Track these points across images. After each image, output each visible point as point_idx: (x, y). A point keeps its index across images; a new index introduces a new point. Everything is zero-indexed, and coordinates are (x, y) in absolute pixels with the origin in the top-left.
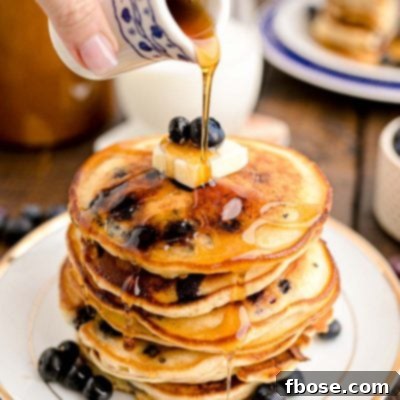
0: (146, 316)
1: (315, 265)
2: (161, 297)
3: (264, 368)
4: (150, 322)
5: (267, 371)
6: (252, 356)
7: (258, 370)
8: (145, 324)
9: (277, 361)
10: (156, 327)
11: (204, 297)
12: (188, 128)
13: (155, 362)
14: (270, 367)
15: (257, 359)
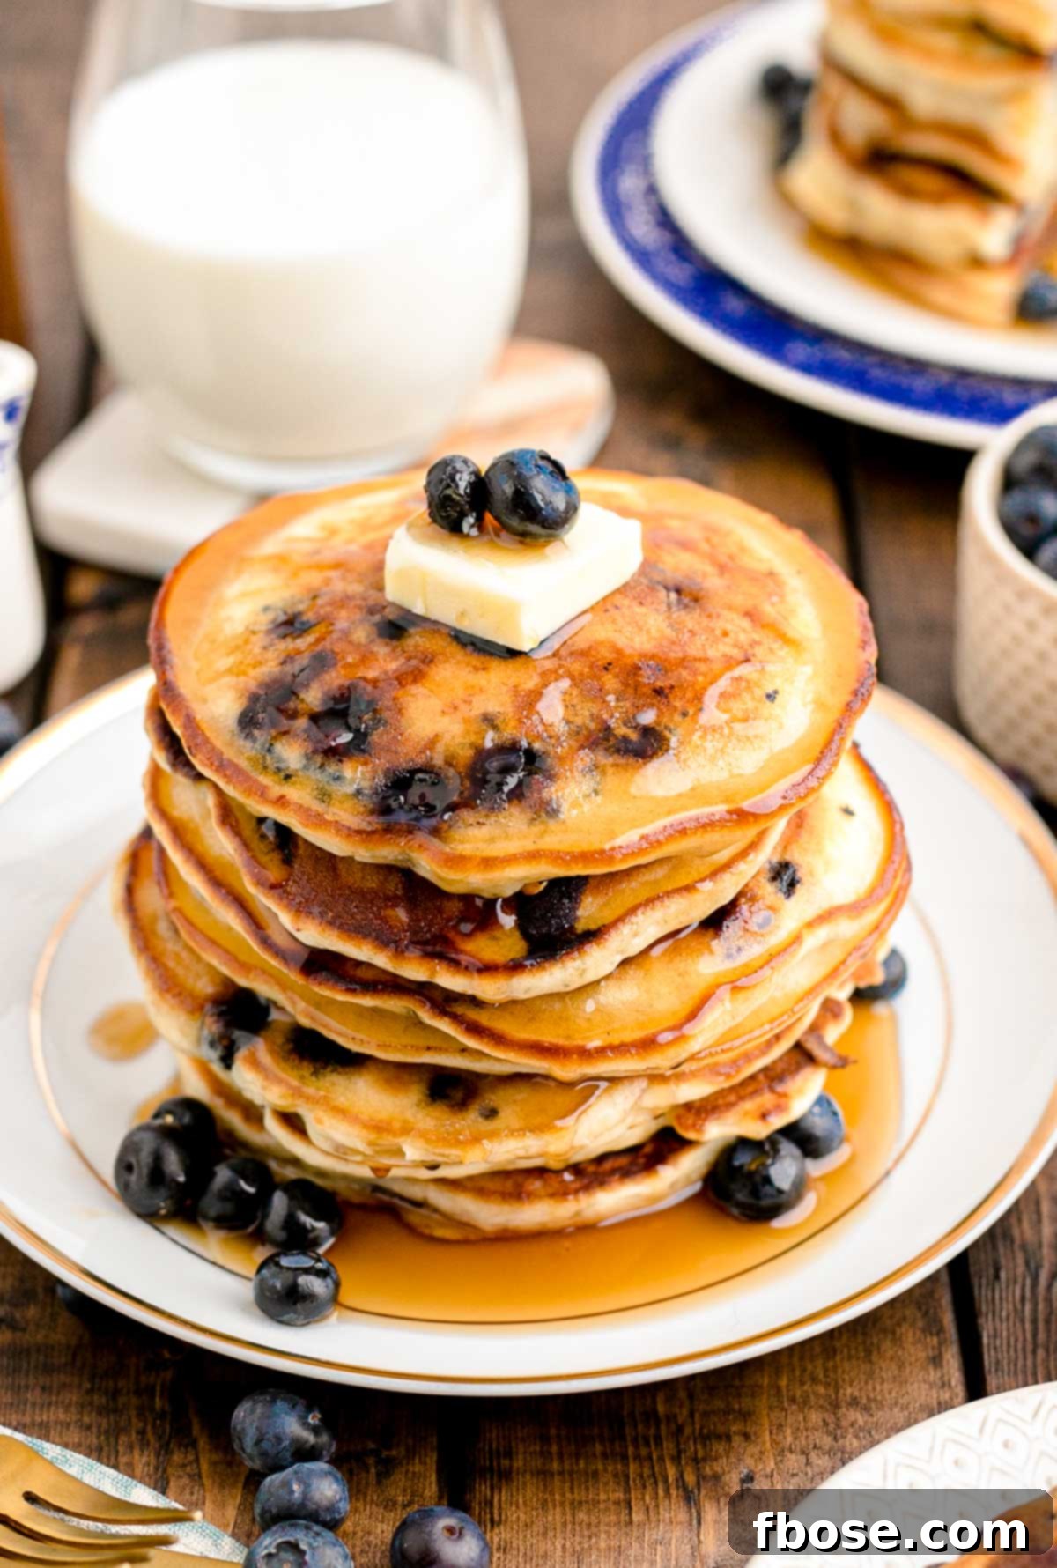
0: (444, 1002)
1: (848, 812)
2: (483, 948)
3: (741, 1098)
4: (456, 1019)
5: (749, 1105)
6: (714, 1070)
7: (730, 1106)
8: (444, 1025)
9: (774, 1076)
10: (475, 1029)
11: (593, 935)
12: (480, 485)
13: (471, 1119)
14: (755, 1093)
15: (728, 1076)
